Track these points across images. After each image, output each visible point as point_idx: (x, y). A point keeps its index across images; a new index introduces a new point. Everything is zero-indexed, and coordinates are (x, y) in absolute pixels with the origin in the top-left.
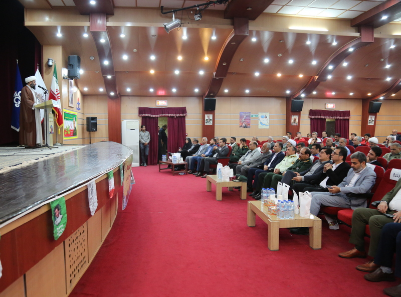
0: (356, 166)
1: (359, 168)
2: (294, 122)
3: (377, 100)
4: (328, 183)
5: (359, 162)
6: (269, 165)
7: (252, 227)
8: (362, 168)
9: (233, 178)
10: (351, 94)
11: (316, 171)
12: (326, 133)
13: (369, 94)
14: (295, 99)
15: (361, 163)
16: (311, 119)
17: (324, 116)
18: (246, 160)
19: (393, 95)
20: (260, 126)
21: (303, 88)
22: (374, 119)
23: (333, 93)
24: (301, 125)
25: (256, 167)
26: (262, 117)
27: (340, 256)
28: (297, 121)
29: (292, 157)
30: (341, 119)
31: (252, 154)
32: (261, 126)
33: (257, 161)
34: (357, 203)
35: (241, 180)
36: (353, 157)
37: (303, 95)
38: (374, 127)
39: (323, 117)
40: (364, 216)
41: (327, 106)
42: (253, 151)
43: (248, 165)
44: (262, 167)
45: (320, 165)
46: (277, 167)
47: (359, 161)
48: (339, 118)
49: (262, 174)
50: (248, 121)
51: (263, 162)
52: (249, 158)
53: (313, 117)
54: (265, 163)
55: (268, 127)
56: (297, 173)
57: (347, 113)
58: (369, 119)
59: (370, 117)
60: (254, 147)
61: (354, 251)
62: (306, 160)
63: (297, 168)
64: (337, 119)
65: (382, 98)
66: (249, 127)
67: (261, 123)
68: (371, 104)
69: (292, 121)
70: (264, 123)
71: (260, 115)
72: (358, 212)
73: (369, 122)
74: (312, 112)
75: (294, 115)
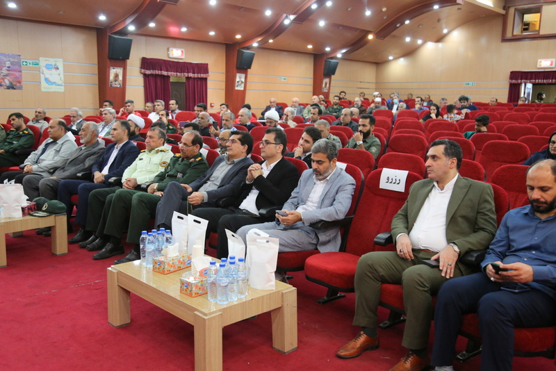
0: (321, 167)
1: (326, 170)
2: (116, 81)
3: (248, 48)
4: (259, 204)
5: (327, 160)
6: (106, 171)
7: (123, 328)
8: (330, 171)
9: (30, 208)
10: (212, 33)
11: (223, 180)
12: (177, 103)
13: (238, 37)
14: (116, 33)
15: (330, 161)
16: (145, 76)
17: (167, 71)
18: (43, 161)
19: (271, 41)
20: (45, 87)
21: (133, 14)
22: (243, 80)
23: (184, 29)
24: (128, 87)
25: (74, 177)
26: (48, 67)
27: (340, 357)
28: (121, 78)
29: (157, 152)
30: (194, 78)
31: (56, 147)
32: (46, 85)
33: (74, 162)
34: (328, 239)
35: (52, 211)
36: (317, 151)
37: (132, 28)
38: (244, 92)
39: (165, 73)
40: (381, 270)
41: (170, 53)
42: (60, 142)
43: (52, 173)
44: (89, 176)
45: (230, 167)
46: (127, 175)
47: (328, 157)
48: (191, 75)
49: (98, 193)
50: (17, 74)
51: (87, 163)
52: (51, 157)
53: (148, 72)
54: (95, 167)
55: (61, 89)
56: (186, 185)
57: (203, 68)
58: (238, 79)
59: (238, 75)
60: (59, 132)
61: (362, 339)
62: (195, 157)
63: (179, 175)
64: (188, 78)
65: (255, 45)
66: (20, 88)
67: (46, 80)
68: (240, 54)
69: (112, 77)
70: (52, 79)
71: (43, 62)
72: (370, 262)
73: (236, 84)
74: (146, 63)
75: (115, 66)
